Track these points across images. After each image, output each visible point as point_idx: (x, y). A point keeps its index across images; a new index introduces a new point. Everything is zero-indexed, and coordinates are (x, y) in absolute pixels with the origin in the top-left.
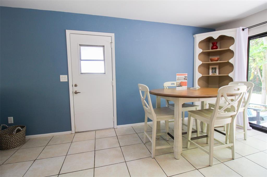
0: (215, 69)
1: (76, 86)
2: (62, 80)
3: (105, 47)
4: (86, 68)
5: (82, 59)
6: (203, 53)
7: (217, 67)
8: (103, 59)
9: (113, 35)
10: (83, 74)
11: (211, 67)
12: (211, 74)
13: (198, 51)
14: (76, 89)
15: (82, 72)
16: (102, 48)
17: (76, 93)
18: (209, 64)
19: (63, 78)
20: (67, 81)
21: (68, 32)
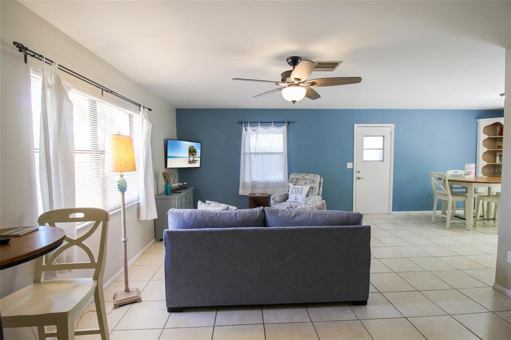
1: (359, 172)
2: (348, 167)
3: (385, 137)
5: (364, 148)
6: (488, 139)
8: (382, 147)
9: (393, 125)
10: (364, 161)
11: (498, 154)
12: (498, 162)
13: (483, 137)
14: (359, 175)
15: (364, 159)
16: (382, 138)
17: (359, 178)
18: (496, 151)
19: (349, 165)
20: (352, 167)
21: (356, 126)
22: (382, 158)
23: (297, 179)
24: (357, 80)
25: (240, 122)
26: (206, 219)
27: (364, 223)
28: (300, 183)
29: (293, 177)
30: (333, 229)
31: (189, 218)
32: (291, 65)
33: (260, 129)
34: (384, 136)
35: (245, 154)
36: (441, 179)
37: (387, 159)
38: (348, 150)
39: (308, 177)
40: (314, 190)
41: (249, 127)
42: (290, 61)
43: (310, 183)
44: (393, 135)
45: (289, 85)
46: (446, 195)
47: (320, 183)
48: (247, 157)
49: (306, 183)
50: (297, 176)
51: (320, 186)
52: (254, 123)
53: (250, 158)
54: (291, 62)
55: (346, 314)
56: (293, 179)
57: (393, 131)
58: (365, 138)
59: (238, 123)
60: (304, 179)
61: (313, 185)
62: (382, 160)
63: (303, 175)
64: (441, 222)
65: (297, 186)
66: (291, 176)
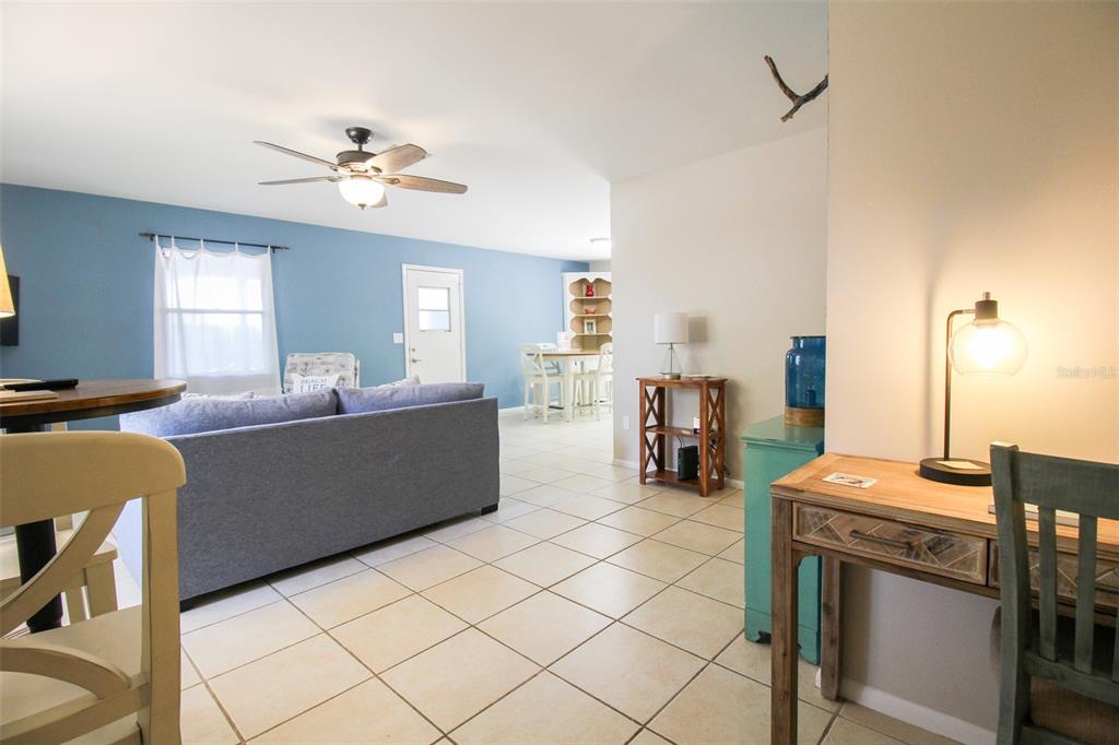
0: (592, 324)
1: (413, 350)
2: (396, 341)
3: (451, 291)
4: (425, 321)
5: (421, 308)
6: (576, 300)
7: (594, 321)
8: (446, 307)
9: (461, 271)
10: (421, 331)
11: (586, 321)
12: (586, 333)
13: (570, 297)
14: (414, 355)
15: (422, 328)
16: (446, 291)
17: (414, 361)
18: (583, 318)
19: (398, 338)
20: (401, 342)
21: (404, 267)
22: (447, 324)
23: (306, 364)
24: (459, 189)
25: (146, 235)
26: (229, 413)
27: (487, 396)
28: (317, 371)
29: (294, 361)
30: (453, 406)
31: (188, 415)
32: (354, 141)
33: (205, 256)
34: (449, 289)
35: (165, 311)
36: (533, 355)
37: (456, 328)
38: (394, 311)
39: (331, 358)
40: (347, 382)
41: (173, 247)
42: (353, 133)
43: (337, 371)
44: (462, 286)
45: (352, 176)
46: (541, 376)
47: (356, 369)
48: (173, 319)
49: (327, 371)
50: (306, 359)
51: (356, 375)
52: (185, 240)
53: (181, 320)
54: (356, 136)
55: (479, 523)
56: (295, 364)
57: (462, 282)
58: (421, 291)
59: (141, 235)
60: (323, 363)
61: (343, 373)
62: (448, 328)
63: (320, 355)
64: (537, 416)
65: (309, 378)
66: (289, 360)
